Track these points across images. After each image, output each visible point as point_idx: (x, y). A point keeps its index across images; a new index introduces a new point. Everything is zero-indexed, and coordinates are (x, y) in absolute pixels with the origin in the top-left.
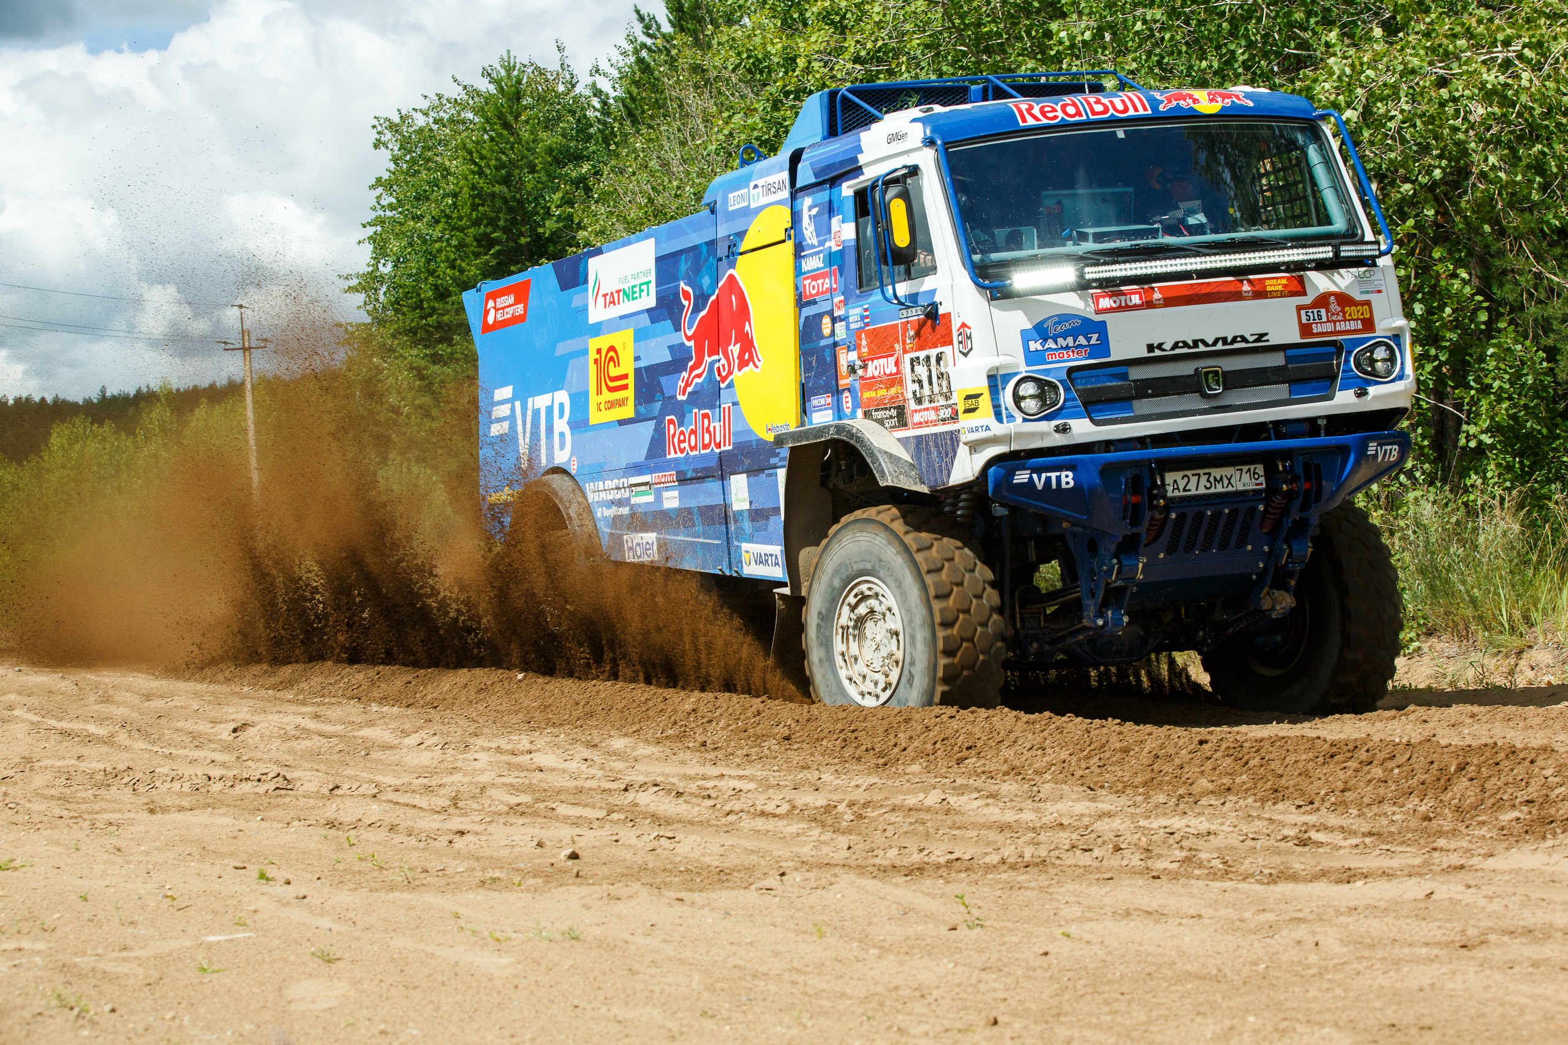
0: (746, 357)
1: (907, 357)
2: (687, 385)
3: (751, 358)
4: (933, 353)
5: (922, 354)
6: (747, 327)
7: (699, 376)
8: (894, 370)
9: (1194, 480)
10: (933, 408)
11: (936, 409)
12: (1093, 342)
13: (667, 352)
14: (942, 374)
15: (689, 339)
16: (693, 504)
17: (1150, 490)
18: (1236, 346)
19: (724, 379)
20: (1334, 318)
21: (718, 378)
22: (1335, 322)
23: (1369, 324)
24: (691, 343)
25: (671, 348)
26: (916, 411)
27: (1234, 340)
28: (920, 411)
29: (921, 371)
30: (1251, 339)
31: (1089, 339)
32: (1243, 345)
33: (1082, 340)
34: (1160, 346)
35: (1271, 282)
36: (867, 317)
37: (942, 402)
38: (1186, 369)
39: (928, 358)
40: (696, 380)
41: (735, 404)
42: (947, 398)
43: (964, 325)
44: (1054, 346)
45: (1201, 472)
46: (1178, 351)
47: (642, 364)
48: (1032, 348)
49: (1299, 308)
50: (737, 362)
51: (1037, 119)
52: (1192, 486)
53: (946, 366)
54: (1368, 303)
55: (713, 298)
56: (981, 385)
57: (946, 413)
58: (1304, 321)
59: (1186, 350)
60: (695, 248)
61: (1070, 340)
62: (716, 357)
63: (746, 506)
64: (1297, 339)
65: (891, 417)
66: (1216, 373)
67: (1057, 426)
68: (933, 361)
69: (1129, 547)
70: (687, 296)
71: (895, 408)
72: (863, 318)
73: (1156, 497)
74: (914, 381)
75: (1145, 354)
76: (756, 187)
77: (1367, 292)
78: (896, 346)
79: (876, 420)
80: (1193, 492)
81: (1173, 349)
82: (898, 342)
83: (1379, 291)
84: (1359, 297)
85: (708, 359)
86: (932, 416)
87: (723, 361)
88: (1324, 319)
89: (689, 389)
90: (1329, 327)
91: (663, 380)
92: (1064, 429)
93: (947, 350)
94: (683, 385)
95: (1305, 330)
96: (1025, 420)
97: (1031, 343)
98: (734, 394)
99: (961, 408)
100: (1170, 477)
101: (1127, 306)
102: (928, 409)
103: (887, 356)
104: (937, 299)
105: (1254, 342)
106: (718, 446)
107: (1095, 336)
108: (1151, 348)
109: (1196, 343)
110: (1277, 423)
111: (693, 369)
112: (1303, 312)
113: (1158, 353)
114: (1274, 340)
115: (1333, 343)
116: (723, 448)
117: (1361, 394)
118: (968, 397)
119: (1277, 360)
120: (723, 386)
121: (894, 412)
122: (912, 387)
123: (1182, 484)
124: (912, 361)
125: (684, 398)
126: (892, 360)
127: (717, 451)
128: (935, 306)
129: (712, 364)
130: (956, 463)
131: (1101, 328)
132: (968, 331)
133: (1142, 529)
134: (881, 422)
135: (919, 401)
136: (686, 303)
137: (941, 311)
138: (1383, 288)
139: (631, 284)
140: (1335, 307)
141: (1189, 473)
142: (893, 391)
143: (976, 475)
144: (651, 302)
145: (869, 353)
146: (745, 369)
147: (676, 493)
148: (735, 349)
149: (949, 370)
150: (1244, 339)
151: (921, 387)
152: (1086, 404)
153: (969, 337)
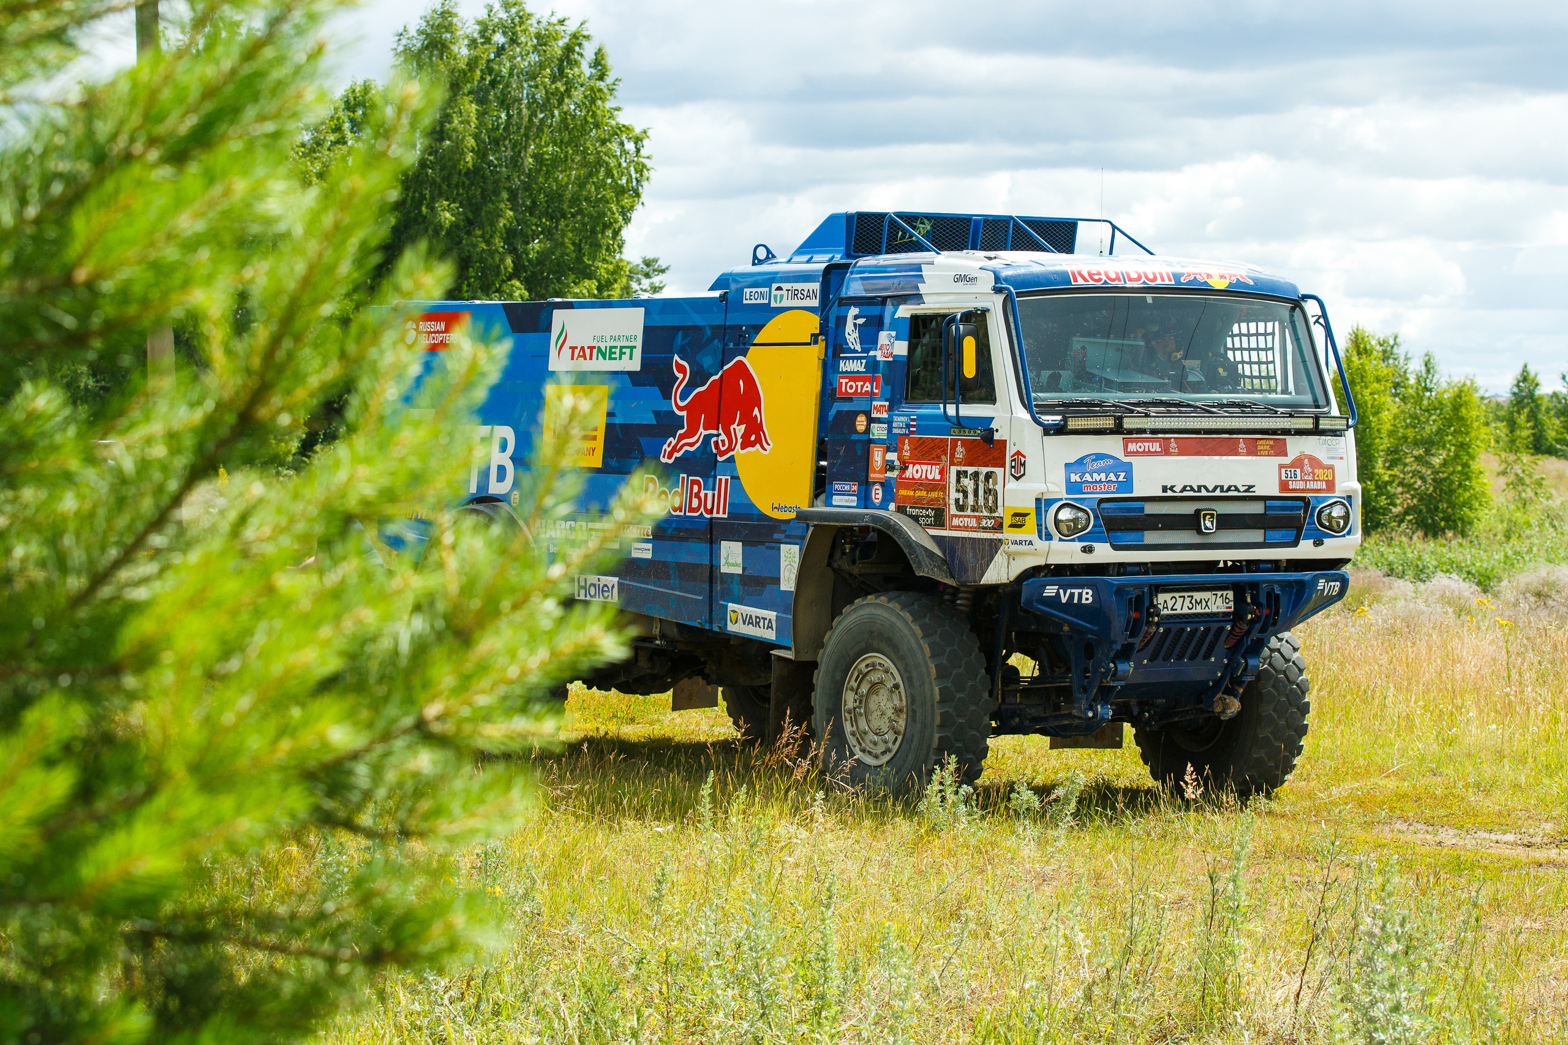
0: (753, 438)
1: (954, 469)
2: (674, 450)
3: (758, 440)
4: (984, 470)
5: (971, 470)
6: (756, 411)
7: (691, 445)
8: (938, 477)
9: (1180, 601)
10: (975, 517)
11: (979, 519)
12: (1121, 479)
13: (652, 415)
14: (990, 490)
15: (680, 409)
16: (670, 558)
17: (1148, 608)
18: (1230, 494)
19: (723, 453)
20: (1306, 478)
21: (714, 451)
22: (1306, 481)
23: (1331, 485)
24: (684, 413)
25: (657, 413)
26: (956, 516)
27: (1229, 489)
28: (960, 516)
29: (968, 483)
30: (1242, 489)
31: (1117, 477)
32: (1236, 494)
33: (1112, 477)
34: (1172, 488)
35: (1261, 442)
36: (913, 426)
37: (985, 513)
38: (1188, 509)
39: (976, 475)
40: (686, 448)
41: (735, 478)
42: (992, 510)
43: (1018, 453)
44: (1090, 479)
45: (1186, 594)
46: (1185, 494)
47: (618, 420)
48: (1073, 480)
49: (1281, 466)
50: (740, 441)
51: (1085, 280)
52: (1178, 606)
53: (995, 483)
54: (1332, 467)
55: (716, 377)
56: (1030, 506)
57: (990, 523)
58: (1283, 478)
59: (1191, 494)
60: (698, 328)
61: (1103, 476)
62: (714, 432)
63: (739, 571)
64: (1276, 492)
65: (928, 516)
66: (1212, 515)
67: (1084, 547)
68: (982, 477)
69: (1125, 654)
70: (681, 369)
71: (932, 509)
72: (908, 426)
73: (1152, 615)
74: (958, 491)
75: (1160, 494)
76: (779, 289)
77: (1333, 458)
78: (943, 457)
79: (911, 516)
80: (1179, 611)
81: (1181, 491)
82: (946, 455)
83: (1341, 458)
84: (1326, 462)
85: (702, 432)
86: (973, 523)
87: (723, 437)
88: (1299, 478)
89: (676, 455)
90: (1301, 485)
91: (644, 441)
92: (1088, 550)
93: (999, 471)
94: (669, 450)
95: (1284, 486)
96: (1061, 540)
97: (1072, 475)
98: (735, 469)
99: (1007, 522)
100: (1162, 598)
101: (1149, 451)
102: (969, 516)
103: (932, 464)
104: (993, 426)
105: (1245, 491)
106: (711, 512)
107: (1123, 475)
108: (1165, 489)
109: (1199, 487)
110: (1249, 562)
111: (682, 437)
112: (1283, 470)
113: (1170, 493)
114: (1259, 492)
115: (1303, 499)
116: (715, 515)
117: (1318, 543)
118: (1015, 515)
119: (1258, 508)
120: (720, 459)
121: (931, 513)
122: (954, 495)
123: (1170, 604)
124: (959, 473)
125: (671, 461)
126: (936, 470)
127: (708, 516)
128: (991, 432)
129: (708, 438)
130: (991, 566)
131: (1128, 468)
132: (1023, 460)
133: (1137, 641)
134: (916, 518)
135: (961, 508)
136: (680, 376)
137: (997, 436)
138: (1345, 456)
139: (609, 344)
140: (1307, 468)
141: (1177, 595)
142: (934, 495)
143: (1012, 579)
144: (635, 365)
145: (911, 457)
146: (749, 449)
147: (650, 546)
148: (739, 430)
149: (997, 487)
150: (1237, 489)
151: (966, 496)
152: (1108, 530)
153: (1023, 465)
